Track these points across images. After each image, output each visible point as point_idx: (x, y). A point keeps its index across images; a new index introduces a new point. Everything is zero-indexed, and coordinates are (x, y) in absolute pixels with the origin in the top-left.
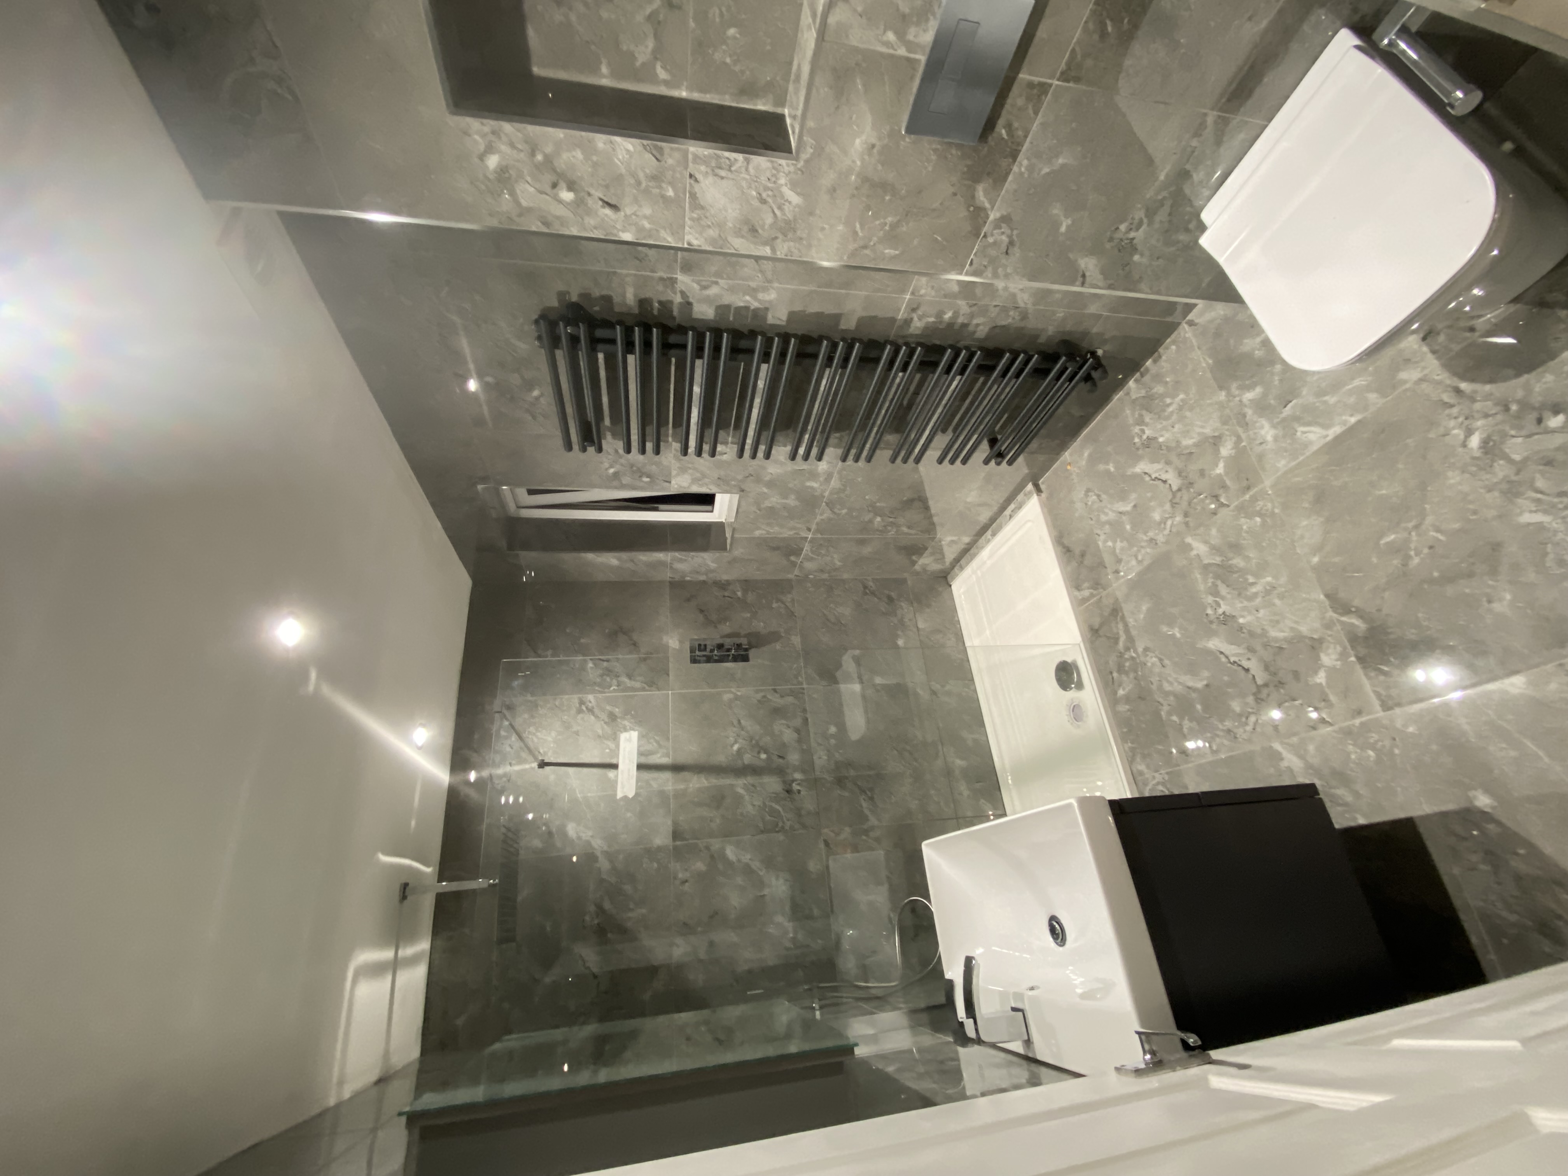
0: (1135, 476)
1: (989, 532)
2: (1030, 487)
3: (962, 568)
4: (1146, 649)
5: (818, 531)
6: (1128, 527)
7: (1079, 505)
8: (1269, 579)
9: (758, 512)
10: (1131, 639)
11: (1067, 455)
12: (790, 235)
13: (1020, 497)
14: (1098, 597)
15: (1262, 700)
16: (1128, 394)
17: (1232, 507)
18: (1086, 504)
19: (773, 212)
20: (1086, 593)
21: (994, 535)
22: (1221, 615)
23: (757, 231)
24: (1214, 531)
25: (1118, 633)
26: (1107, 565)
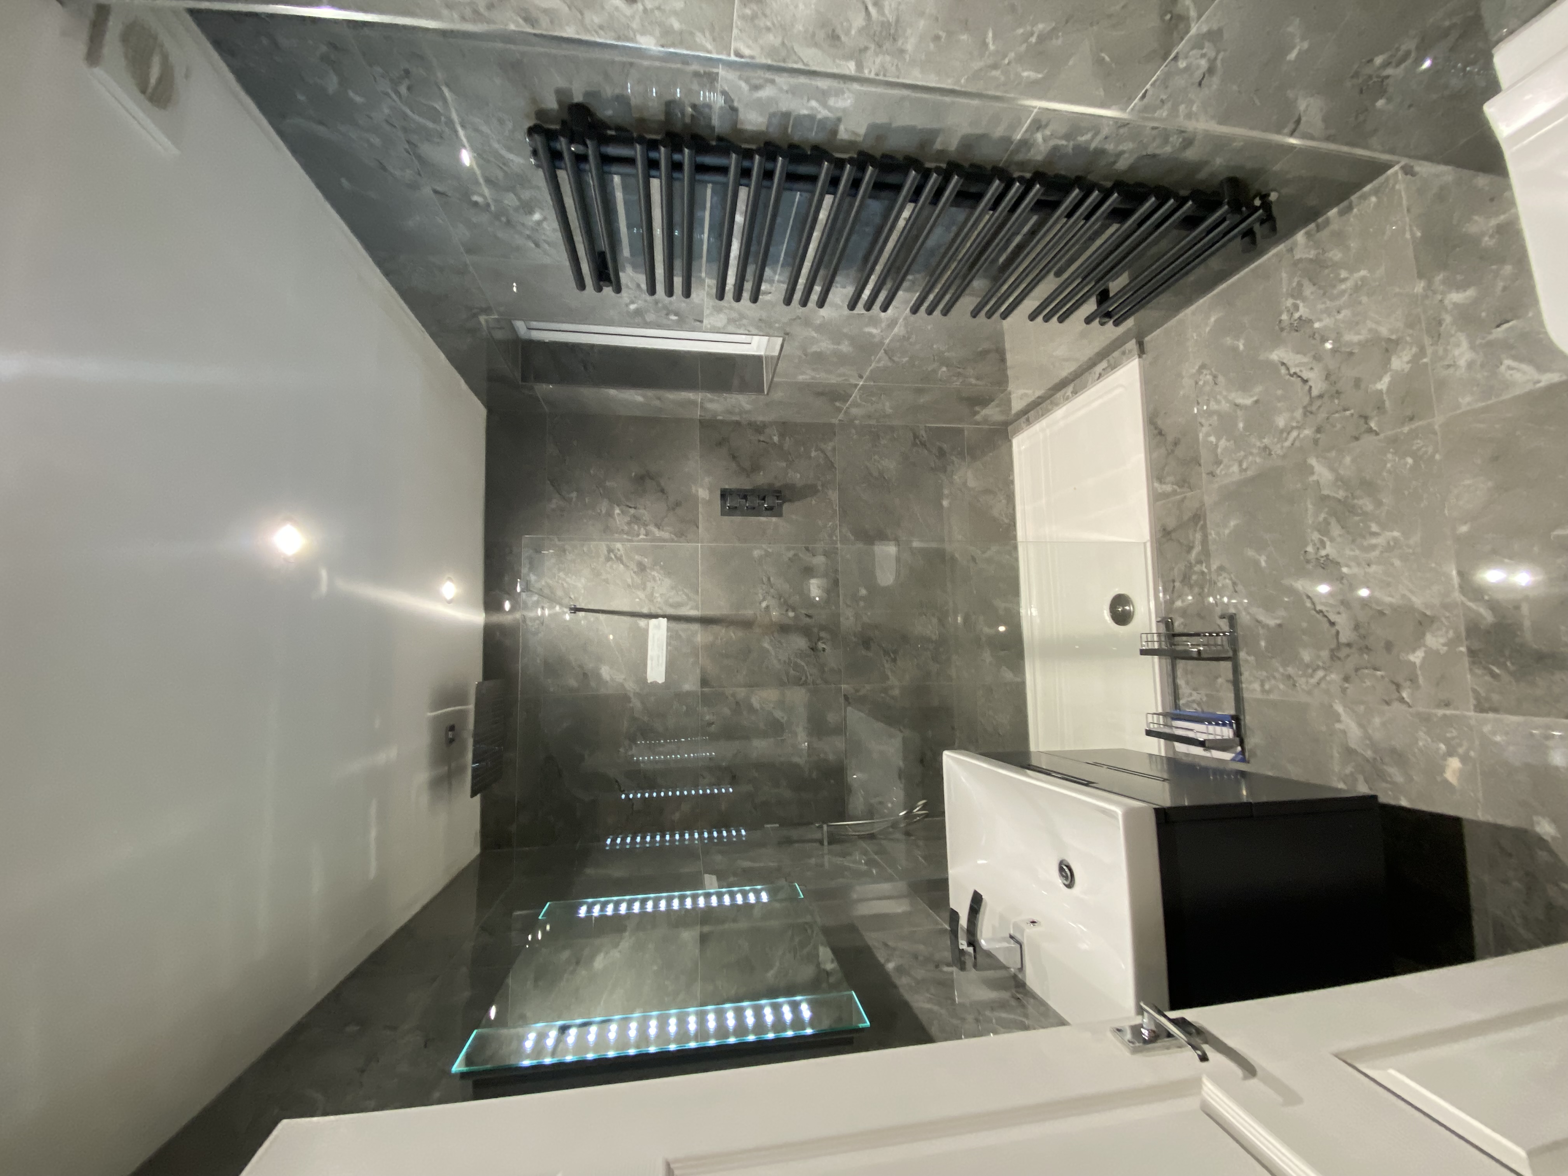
0: (1270, 364)
1: (1070, 389)
2: (1132, 345)
3: (1029, 422)
5: (869, 378)
6: (1241, 425)
7: (1187, 382)
8: (1396, 534)
9: (804, 357)
10: (1206, 553)
11: (1188, 313)
12: (887, 45)
13: (1116, 354)
14: (1183, 496)
15: (1339, 659)
16: (1291, 250)
17: (1382, 436)
18: (1197, 383)
20: (1168, 488)
21: (1075, 392)
22: (1322, 557)
24: (1348, 460)
25: (1193, 542)
26: (1202, 461)
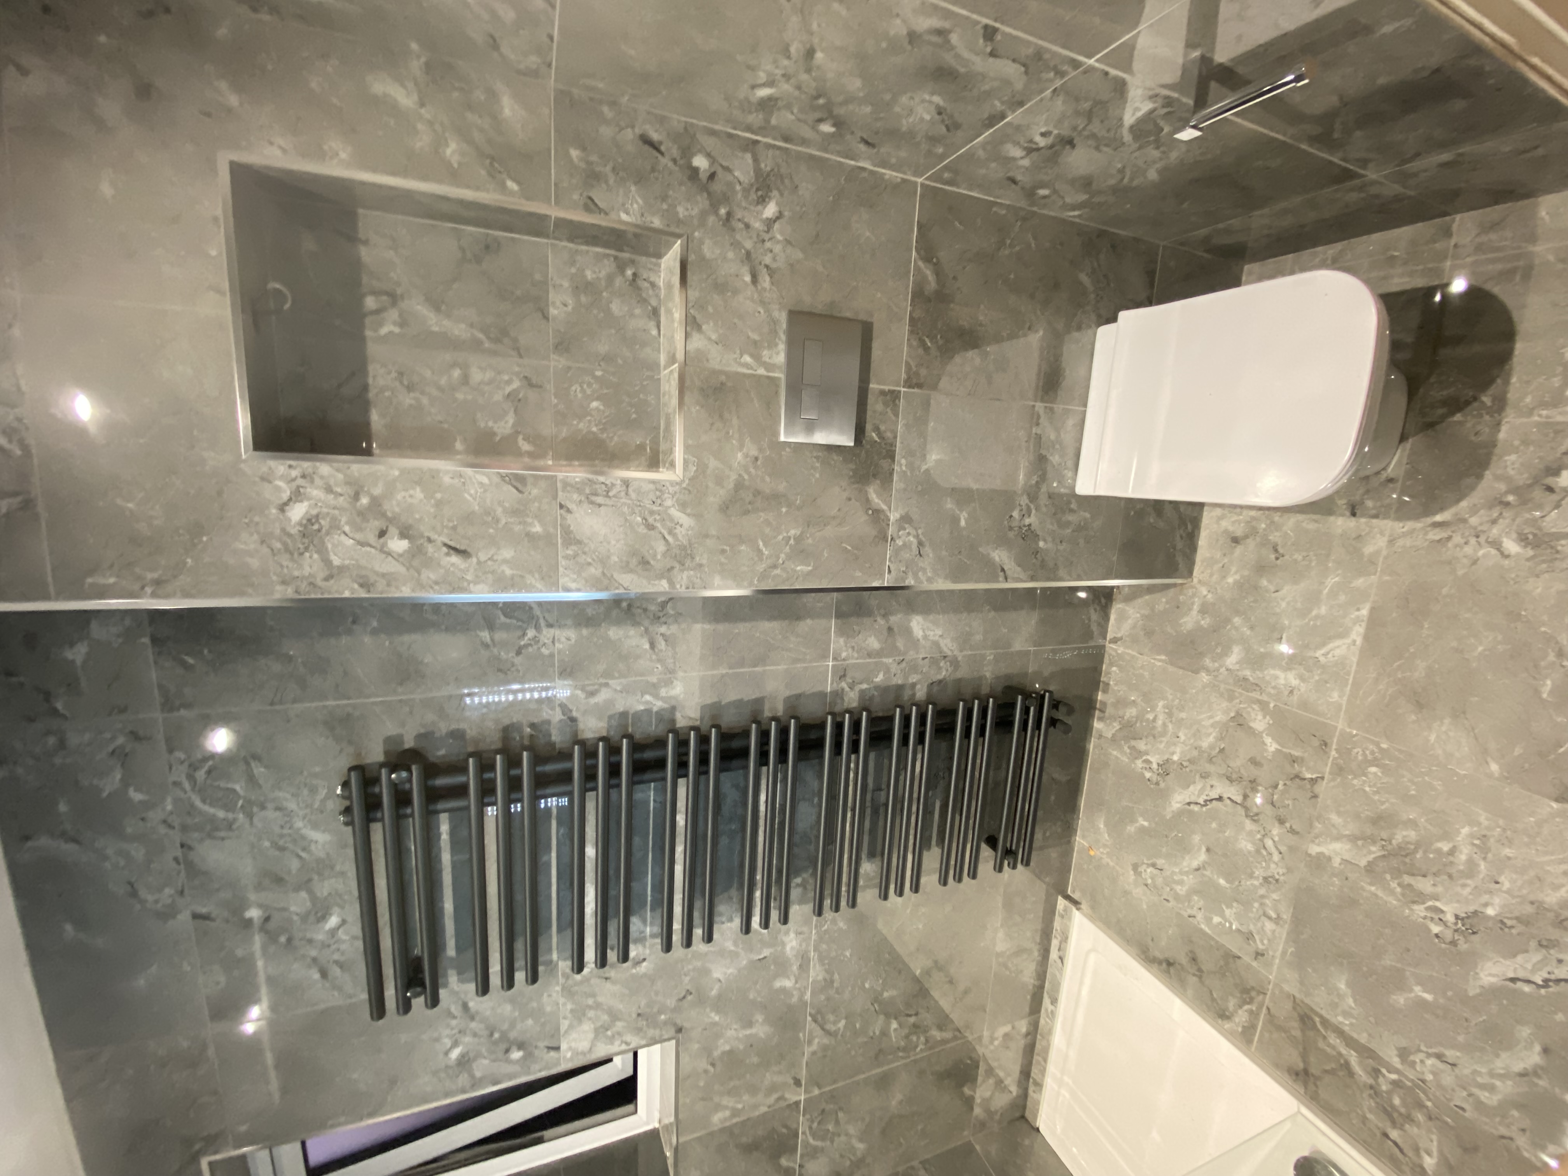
1: (1046, 1001)
2: (1061, 903)
3: (1039, 1086)
4: (1404, 1053)
5: (810, 1082)
7: (1138, 892)
9: (711, 1069)
10: (1366, 1052)
11: (1080, 840)
13: (1057, 926)
14: (1264, 1010)
16: (1100, 736)
17: (1327, 776)
18: (1146, 885)
19: (664, 538)
21: (1054, 1001)
23: (648, 563)
24: (1335, 818)
